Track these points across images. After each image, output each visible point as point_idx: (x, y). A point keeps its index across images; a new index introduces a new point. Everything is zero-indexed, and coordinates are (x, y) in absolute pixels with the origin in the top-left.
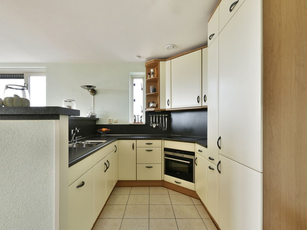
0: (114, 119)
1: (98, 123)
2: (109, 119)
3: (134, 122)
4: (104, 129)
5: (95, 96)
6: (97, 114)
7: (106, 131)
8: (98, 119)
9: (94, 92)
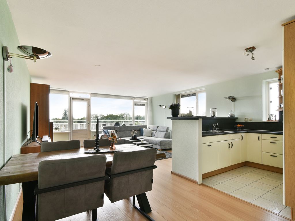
0: (249, 118)
1: (237, 121)
2: (245, 118)
3: (267, 119)
4: (239, 125)
5: (235, 102)
6: (235, 115)
7: (240, 126)
8: (237, 118)
9: (233, 99)
